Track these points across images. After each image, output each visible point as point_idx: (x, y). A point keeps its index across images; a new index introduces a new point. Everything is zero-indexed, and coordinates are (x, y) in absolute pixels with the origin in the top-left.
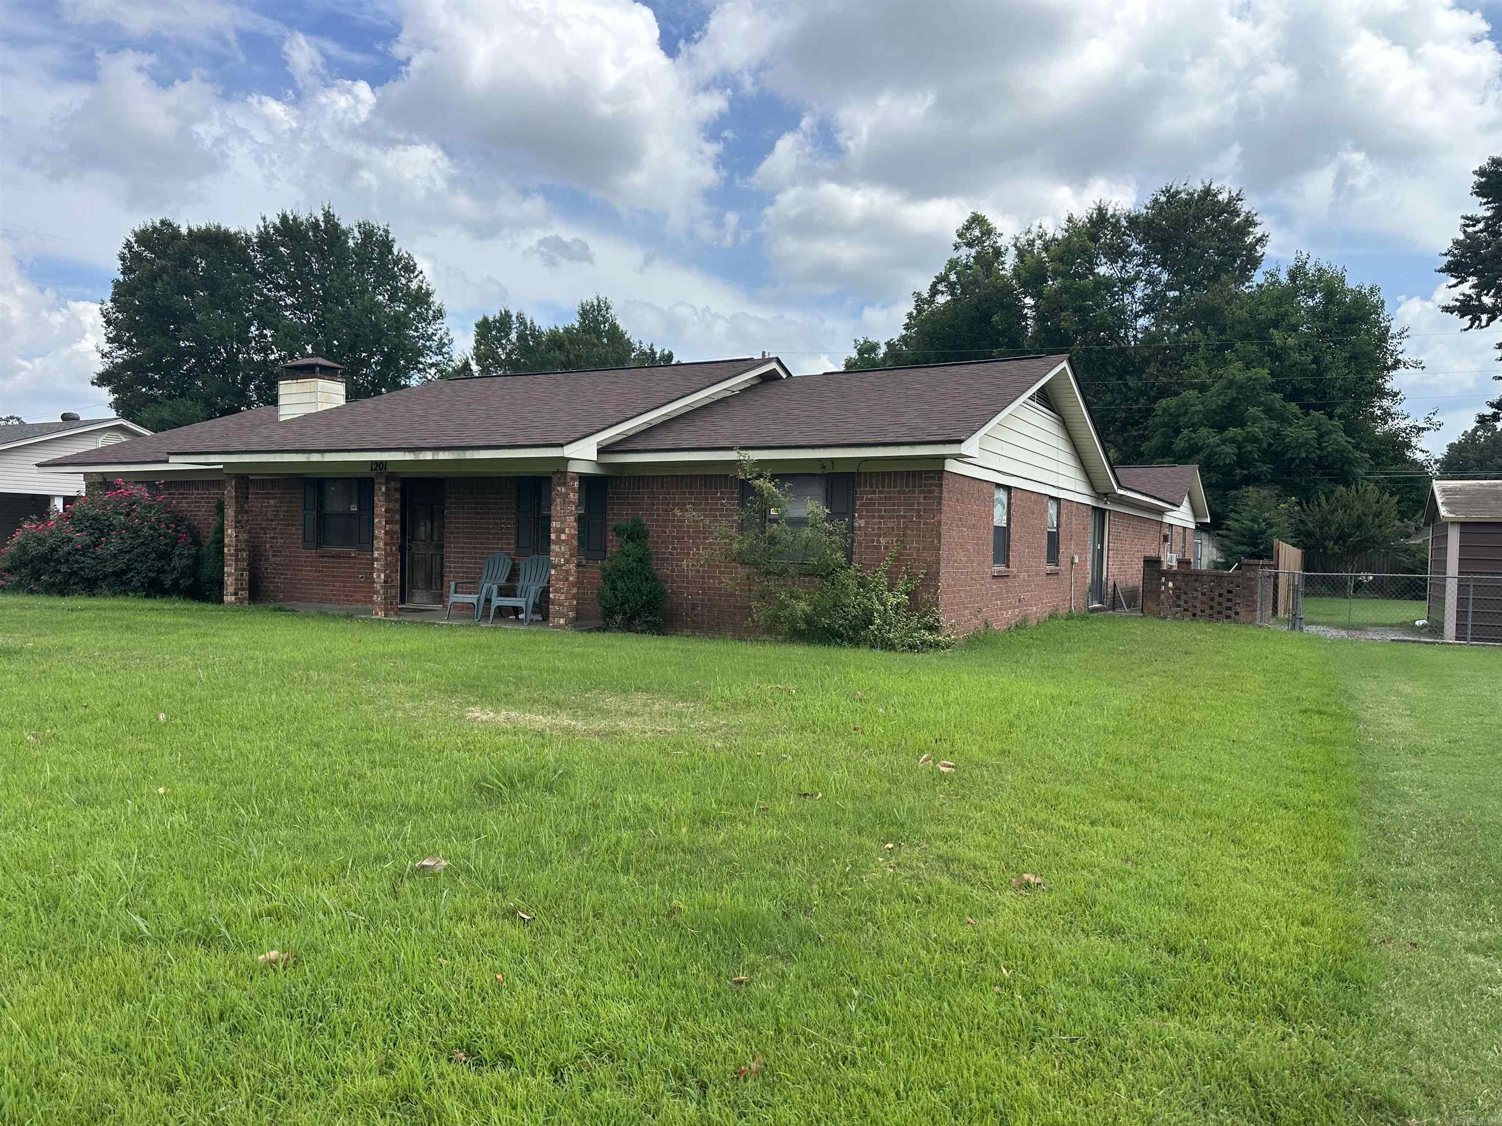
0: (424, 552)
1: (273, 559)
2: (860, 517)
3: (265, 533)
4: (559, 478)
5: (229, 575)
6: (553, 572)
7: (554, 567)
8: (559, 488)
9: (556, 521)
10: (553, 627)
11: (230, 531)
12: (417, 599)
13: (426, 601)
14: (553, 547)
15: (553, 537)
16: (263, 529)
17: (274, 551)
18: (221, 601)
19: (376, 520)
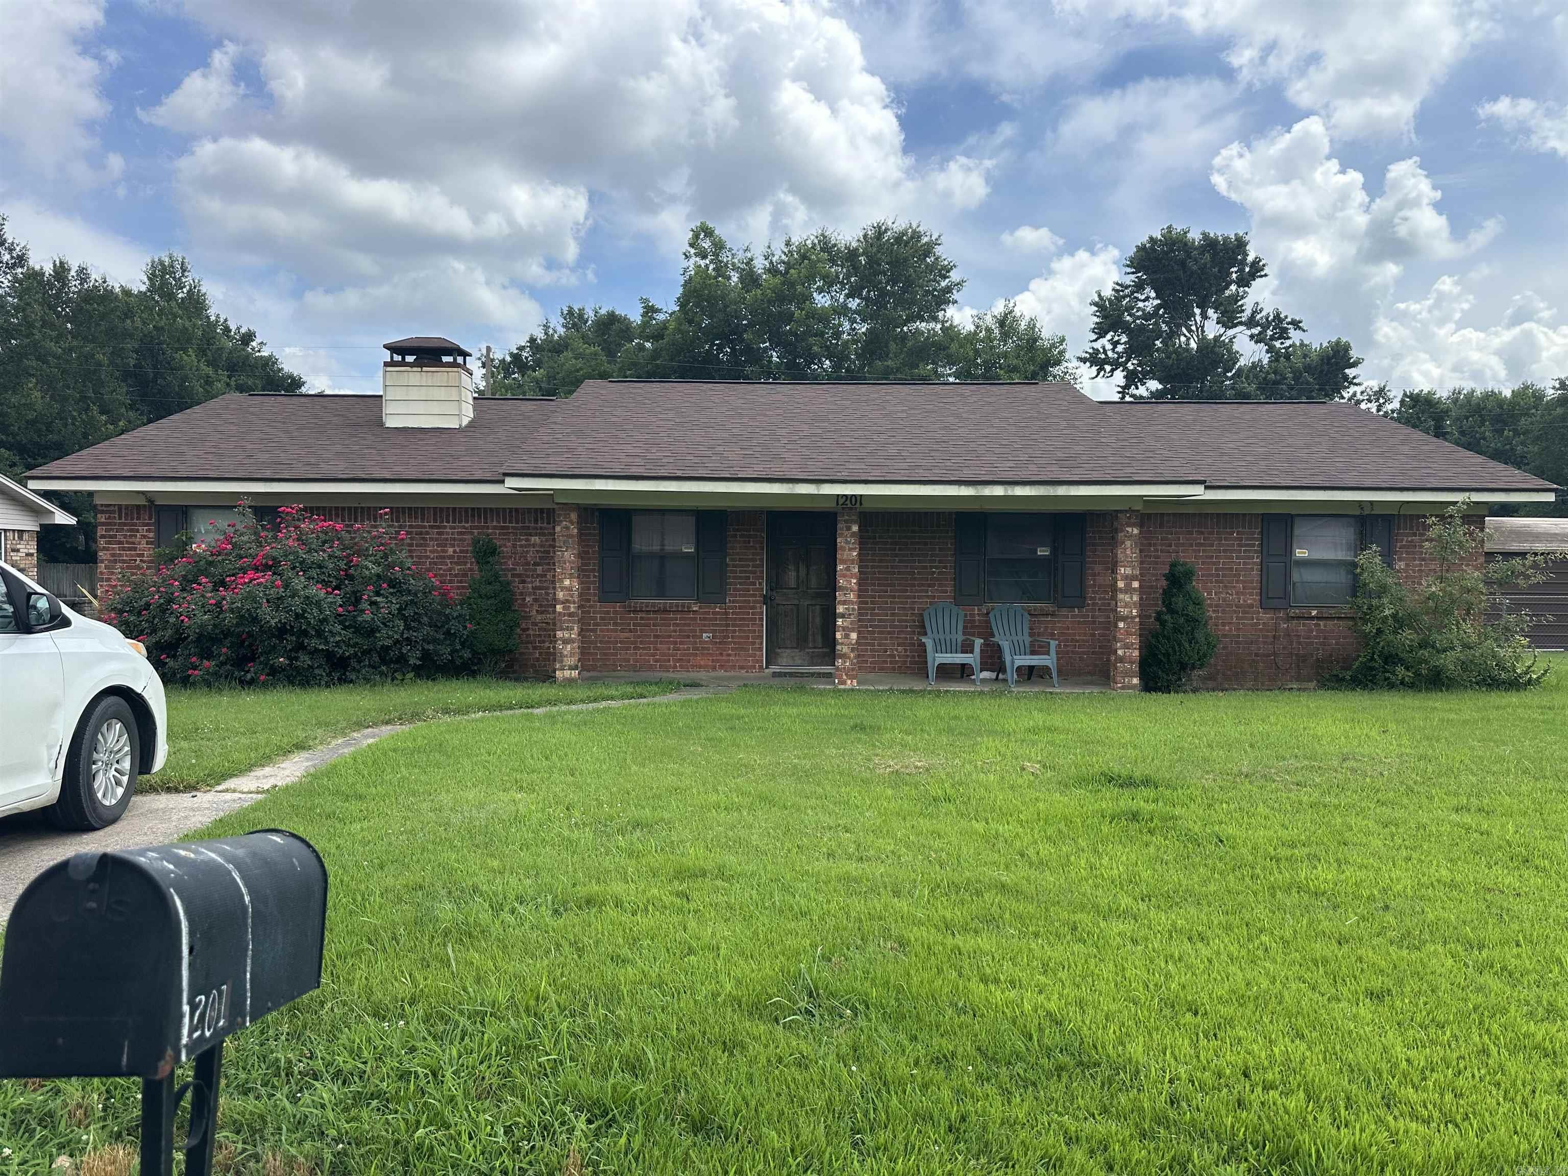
0: (796, 602)
1: (539, 617)
2: (1400, 560)
3: (524, 582)
4: (1129, 518)
5: (566, 642)
6: (1121, 625)
7: (1124, 619)
8: (1130, 529)
9: (1125, 566)
10: (1123, 688)
11: (567, 582)
12: (784, 661)
13: (799, 662)
14: (1121, 596)
15: (1121, 584)
16: (519, 576)
17: (540, 606)
18: (548, 677)
19: (840, 567)
